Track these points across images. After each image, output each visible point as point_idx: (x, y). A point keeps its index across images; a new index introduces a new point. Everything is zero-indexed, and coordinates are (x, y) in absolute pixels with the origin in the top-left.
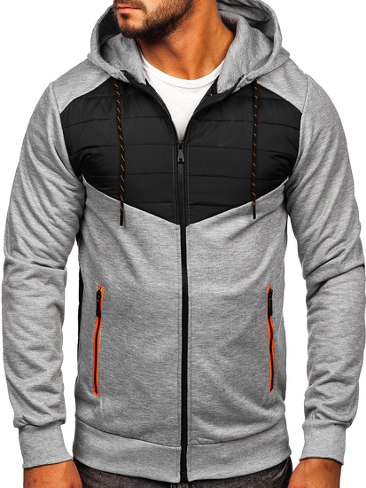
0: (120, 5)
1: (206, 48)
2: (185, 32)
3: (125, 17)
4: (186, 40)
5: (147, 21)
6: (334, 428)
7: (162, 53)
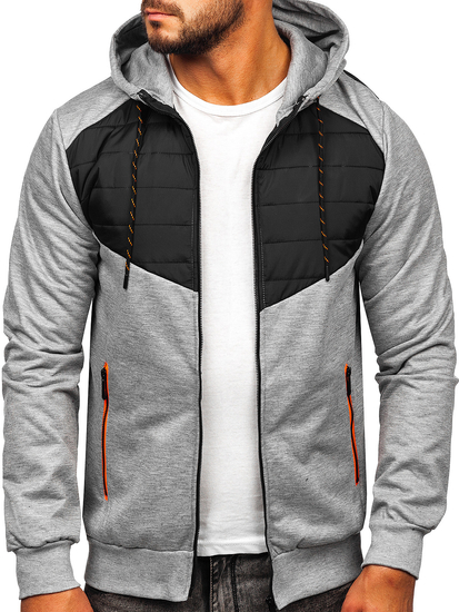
0: (149, 10)
1: (257, 68)
2: (231, 46)
3: (156, 25)
4: (232, 58)
5: (184, 32)
6: (411, 534)
7: (201, 73)
